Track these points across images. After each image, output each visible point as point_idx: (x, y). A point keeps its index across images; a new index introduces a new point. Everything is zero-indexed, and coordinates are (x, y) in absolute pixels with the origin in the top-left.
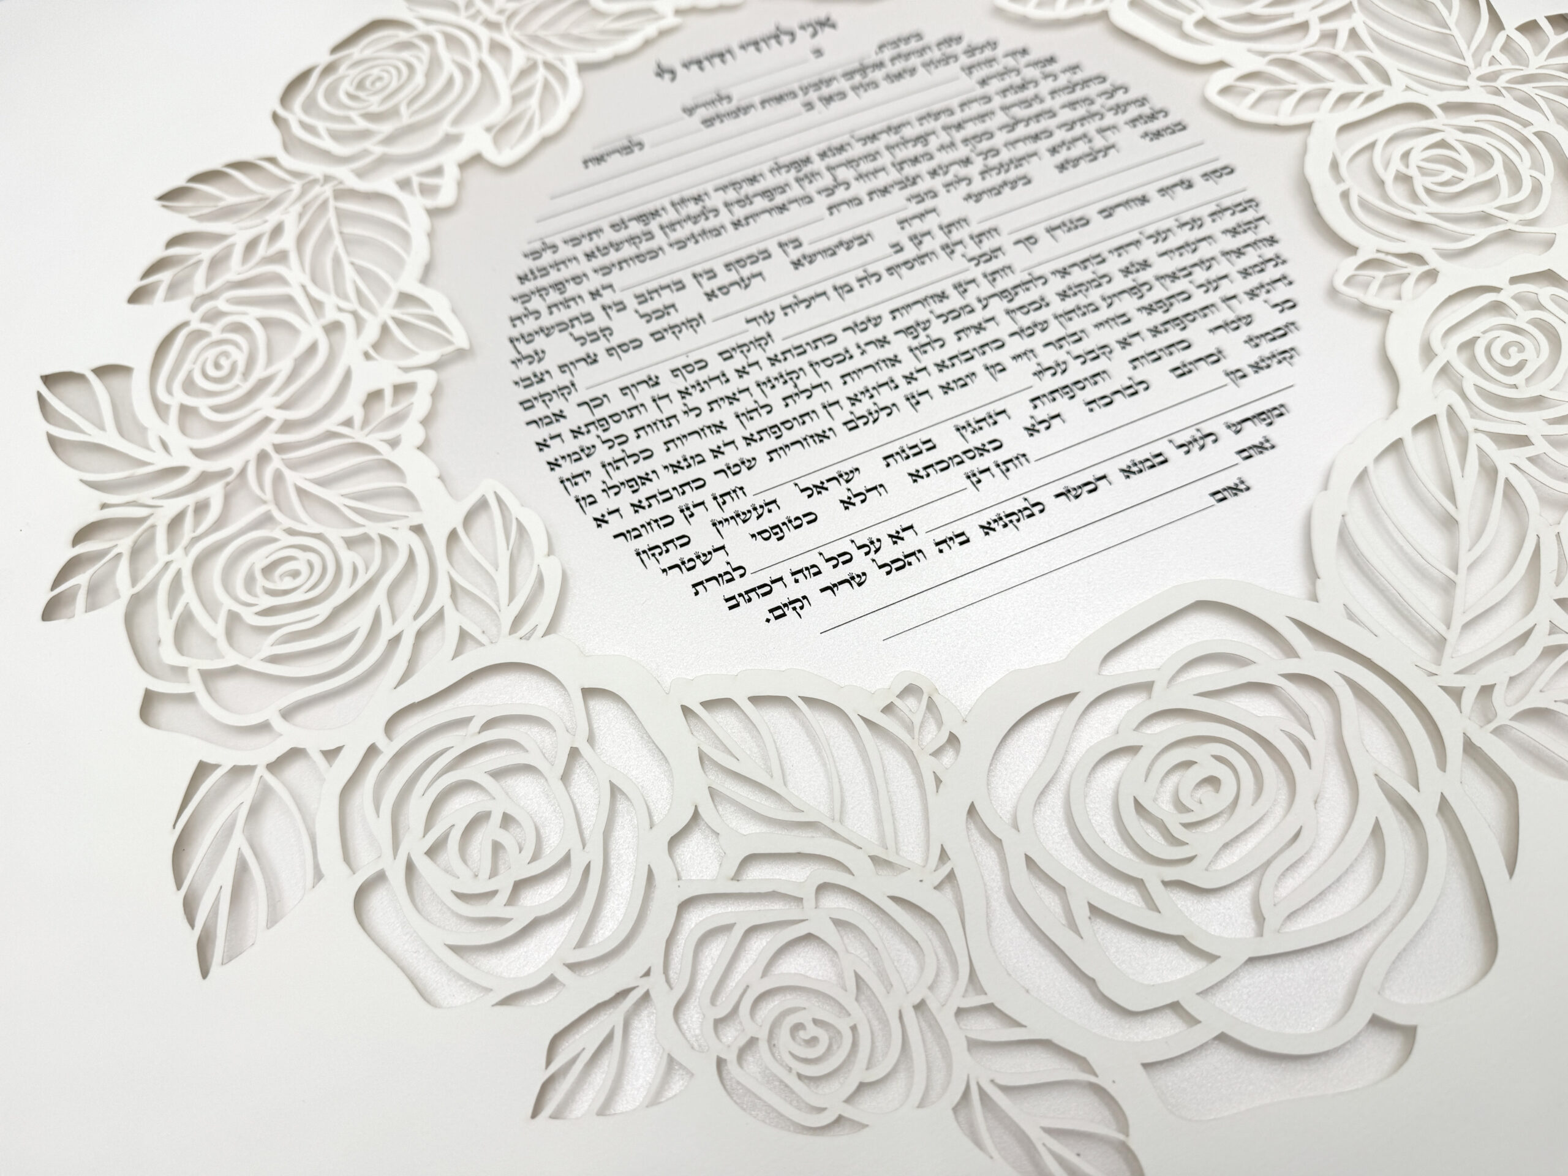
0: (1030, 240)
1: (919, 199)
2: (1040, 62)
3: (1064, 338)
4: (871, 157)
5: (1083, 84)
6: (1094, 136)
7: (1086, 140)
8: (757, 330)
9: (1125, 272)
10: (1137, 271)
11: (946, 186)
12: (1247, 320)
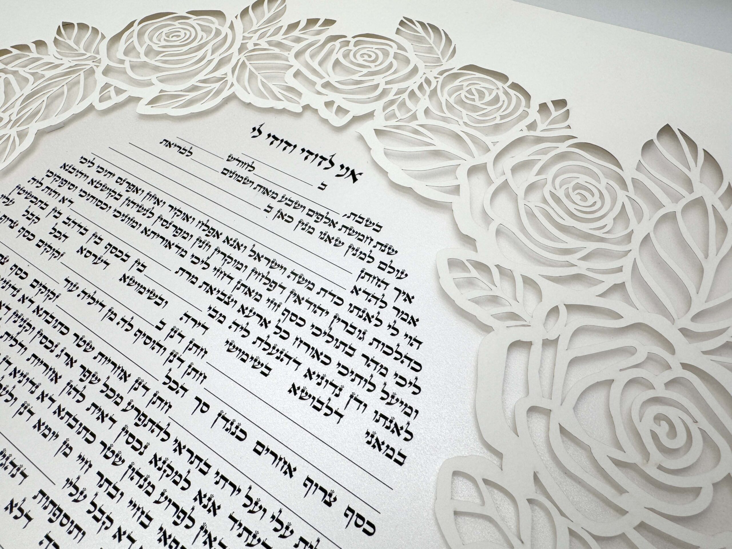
0: (204, 407)
1: (214, 314)
2: (407, 315)
3: (110, 483)
4: (239, 266)
5: (401, 357)
6: (345, 396)
7: (337, 391)
8: (60, 288)
9: (200, 496)
10: (205, 507)
11: (234, 323)
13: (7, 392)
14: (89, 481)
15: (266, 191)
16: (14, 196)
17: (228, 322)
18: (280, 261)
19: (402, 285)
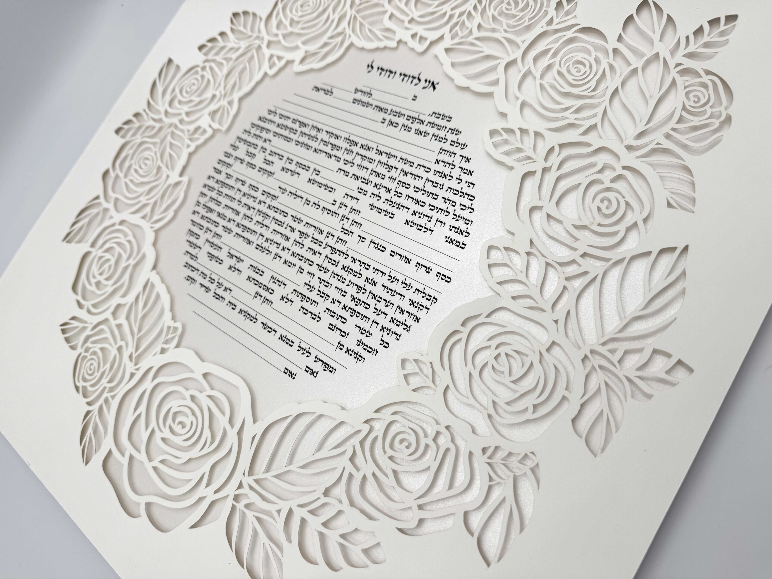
0: (362, 239)
1: (361, 191)
2: (467, 170)
3: (325, 281)
4: (371, 160)
5: (463, 194)
6: (434, 221)
7: (429, 219)
8: (277, 193)
9: (367, 279)
10: (370, 283)
11: (372, 194)
12: (369, 334)
13: (266, 249)
14: (315, 282)
15: (381, 109)
16: (237, 144)
17: (369, 194)
18: (393, 153)
19: (465, 153)
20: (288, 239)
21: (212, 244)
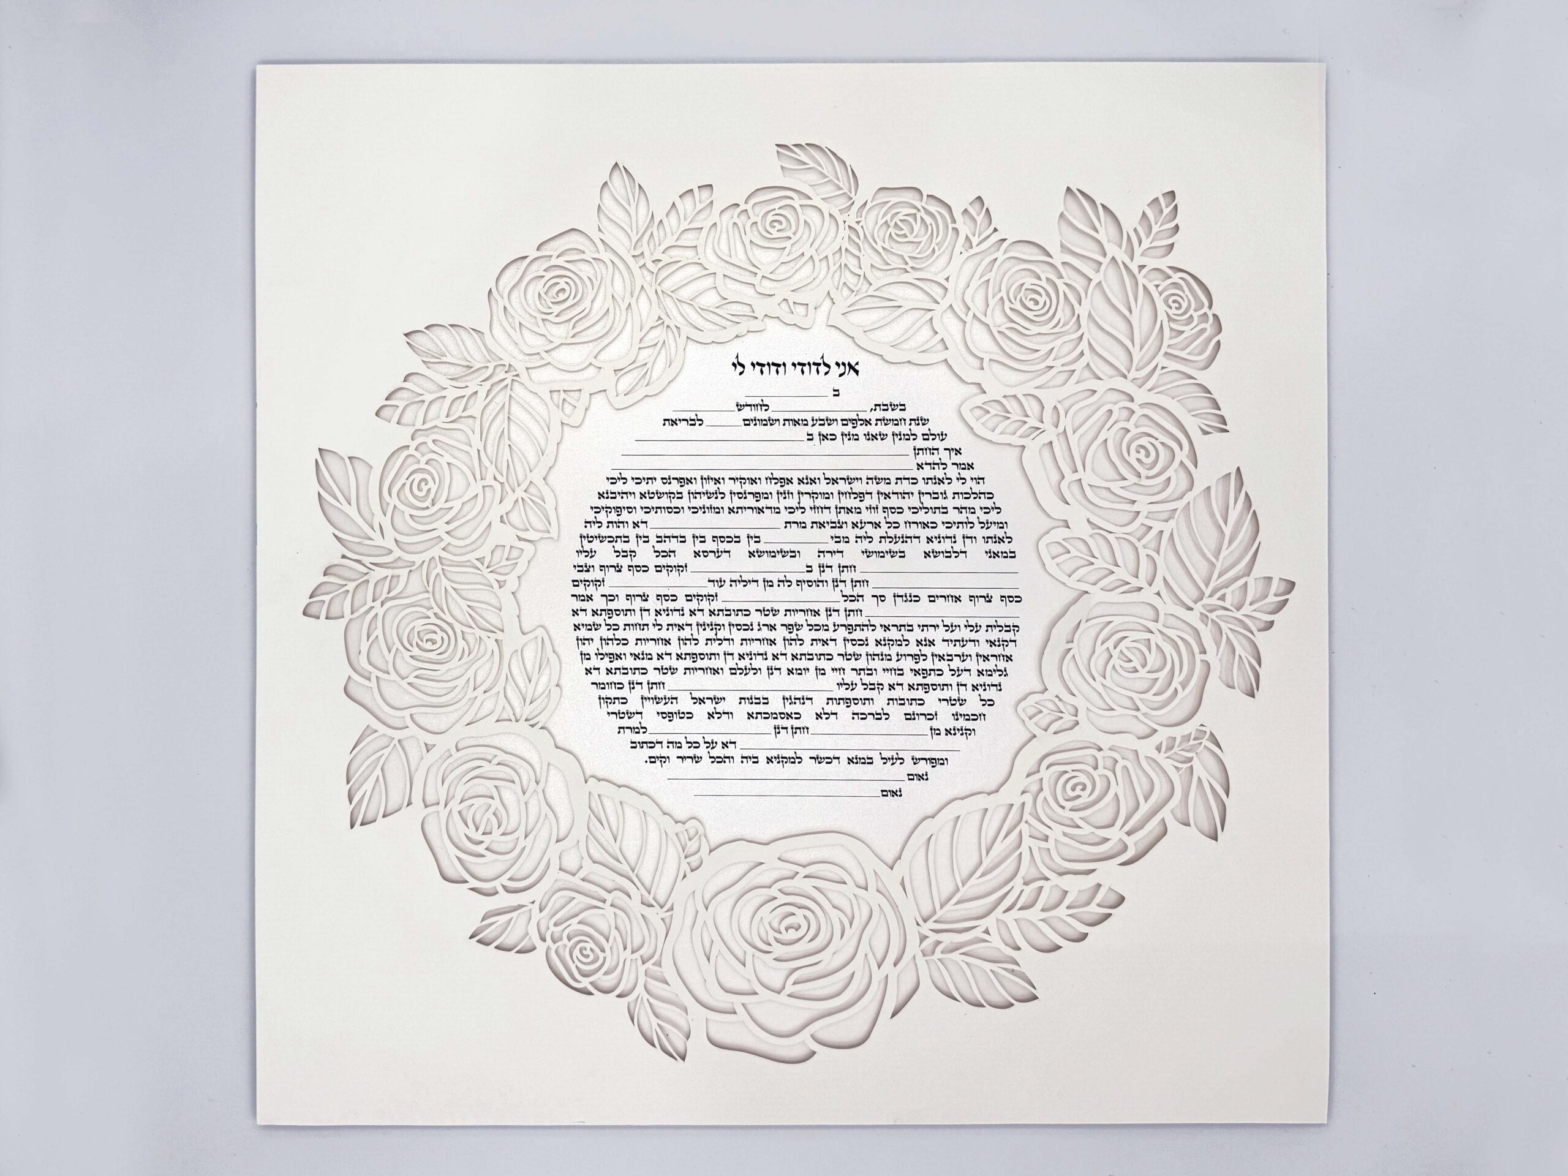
0: (881, 598)
1: (838, 540)
2: (964, 464)
3: (864, 670)
4: (827, 496)
5: (978, 495)
6: (959, 539)
7: (953, 540)
8: (712, 589)
9: (919, 643)
10: (926, 645)
11: (857, 537)
12: (962, 702)
13: (749, 669)
14: (850, 677)
15: (796, 422)
16: (587, 547)
17: (852, 539)
18: (852, 475)
19: (947, 443)
20: (773, 642)
21: (657, 700)
